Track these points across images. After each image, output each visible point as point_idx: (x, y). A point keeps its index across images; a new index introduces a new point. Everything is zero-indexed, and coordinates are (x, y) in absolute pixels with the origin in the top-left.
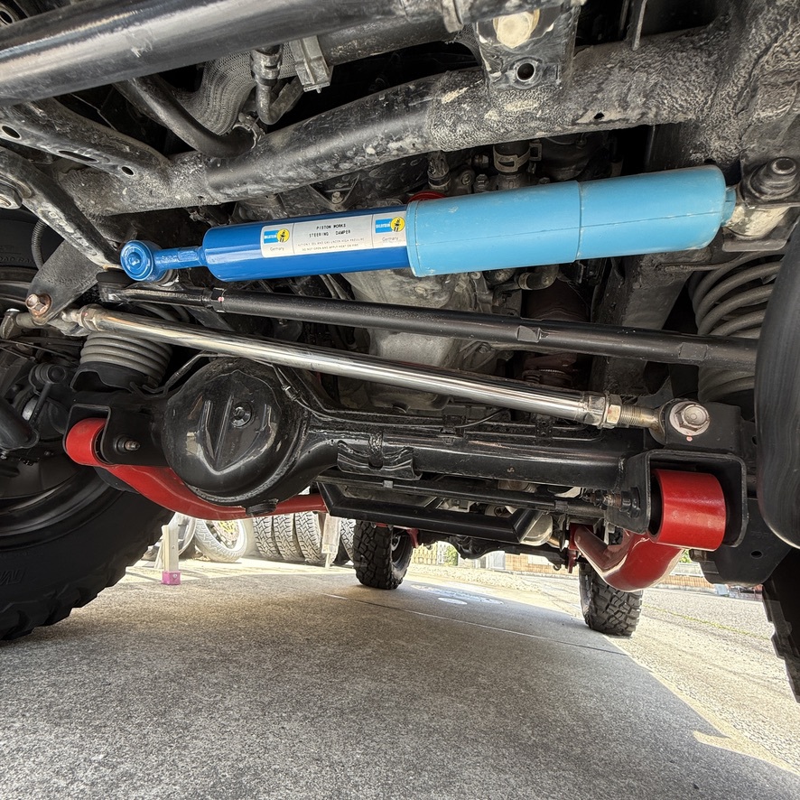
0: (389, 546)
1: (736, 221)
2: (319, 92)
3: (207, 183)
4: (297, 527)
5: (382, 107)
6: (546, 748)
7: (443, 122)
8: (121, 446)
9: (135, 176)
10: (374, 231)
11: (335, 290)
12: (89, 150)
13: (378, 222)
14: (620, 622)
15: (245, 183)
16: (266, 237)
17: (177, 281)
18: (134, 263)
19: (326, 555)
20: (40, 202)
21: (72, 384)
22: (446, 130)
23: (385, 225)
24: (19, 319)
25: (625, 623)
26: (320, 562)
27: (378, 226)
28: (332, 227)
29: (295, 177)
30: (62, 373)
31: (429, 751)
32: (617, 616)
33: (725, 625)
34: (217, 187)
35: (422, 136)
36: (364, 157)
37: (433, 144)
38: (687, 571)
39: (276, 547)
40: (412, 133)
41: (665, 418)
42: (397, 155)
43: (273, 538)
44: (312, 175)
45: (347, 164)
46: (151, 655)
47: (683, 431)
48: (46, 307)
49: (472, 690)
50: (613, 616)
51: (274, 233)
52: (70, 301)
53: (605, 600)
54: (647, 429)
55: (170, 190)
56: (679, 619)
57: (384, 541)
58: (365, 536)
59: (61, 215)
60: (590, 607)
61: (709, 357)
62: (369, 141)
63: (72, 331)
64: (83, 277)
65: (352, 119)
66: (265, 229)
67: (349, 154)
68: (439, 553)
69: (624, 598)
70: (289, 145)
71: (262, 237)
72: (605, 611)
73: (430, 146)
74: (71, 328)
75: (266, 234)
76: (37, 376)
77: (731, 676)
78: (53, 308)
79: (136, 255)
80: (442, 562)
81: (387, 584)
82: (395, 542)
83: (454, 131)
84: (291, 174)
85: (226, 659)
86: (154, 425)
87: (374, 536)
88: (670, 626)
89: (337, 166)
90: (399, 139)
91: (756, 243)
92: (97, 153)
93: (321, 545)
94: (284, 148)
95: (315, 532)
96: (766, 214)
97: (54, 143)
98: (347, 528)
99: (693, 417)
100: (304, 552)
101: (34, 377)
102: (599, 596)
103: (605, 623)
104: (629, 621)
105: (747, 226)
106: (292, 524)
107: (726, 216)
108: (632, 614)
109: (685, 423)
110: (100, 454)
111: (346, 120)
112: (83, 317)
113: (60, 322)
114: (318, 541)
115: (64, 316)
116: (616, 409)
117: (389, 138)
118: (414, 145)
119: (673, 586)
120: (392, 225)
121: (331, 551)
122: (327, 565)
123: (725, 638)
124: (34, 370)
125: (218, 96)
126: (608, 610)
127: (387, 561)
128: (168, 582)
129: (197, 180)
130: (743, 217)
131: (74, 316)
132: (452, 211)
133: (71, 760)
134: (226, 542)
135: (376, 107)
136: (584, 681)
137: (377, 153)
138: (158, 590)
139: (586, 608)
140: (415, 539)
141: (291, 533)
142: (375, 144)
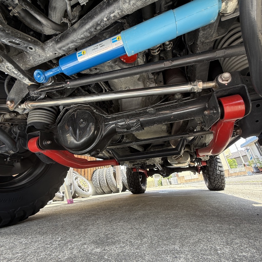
0: (139, 179)
1: (223, 8)
2: (85, 5)
3: (56, 47)
4: (108, 181)
5: (106, 3)
6: (206, 215)
7: (126, 2)
8: (46, 143)
9: (34, 50)
10: (112, 42)
11: (103, 86)
12: (18, 39)
13: (112, 40)
14: (220, 185)
15: (68, 44)
16: (78, 55)
17: (53, 81)
18: (38, 77)
19: (119, 188)
20: (5, 63)
21: (26, 131)
22: (127, 4)
23: (115, 40)
24: (5, 116)
25: (221, 185)
26: (118, 191)
27: (113, 41)
28: (98, 45)
29: (84, 37)
30: (22, 128)
31: (168, 221)
32: (218, 183)
33: (254, 181)
34: (60, 49)
35: (120, 9)
36: (104, 22)
37: (124, 11)
38: (237, 171)
39: (102, 189)
40: (117, 9)
41: (217, 81)
42: (114, 19)
43: (101, 187)
44: (89, 35)
45: (99, 27)
46: (69, 218)
47: (224, 82)
48: (13, 104)
49: (177, 208)
50: (217, 184)
51: (81, 53)
52: (20, 100)
53: (213, 179)
54: (212, 88)
55: (45, 53)
56: (238, 183)
57: (137, 177)
58: (130, 177)
59: (13, 67)
60: (209, 183)
61: (226, 53)
62: (104, 16)
63: (23, 112)
64: (23, 92)
65: (98, 10)
66: (77, 53)
67: (99, 22)
68: (155, 183)
69: (219, 177)
70: (79, 26)
71: (77, 55)
72: (214, 183)
73: (123, 12)
74: (22, 111)
75: (78, 54)
76: (14, 130)
77: (260, 191)
78: (15, 105)
79: (39, 74)
80: (157, 186)
81: (141, 191)
82: (140, 178)
83: (130, 4)
84: (82, 36)
85: (94, 215)
86: (55, 137)
87: (133, 176)
88: (236, 185)
89: (96, 29)
90: (114, 12)
91: (231, 15)
92: (20, 40)
93: (117, 185)
94: (78, 27)
95: (114, 182)
96: (232, 2)
97: (7, 38)
98: (124, 179)
99: (226, 77)
100: (112, 189)
101: (13, 130)
102: (210, 178)
103: (215, 187)
104: (222, 184)
105: (227, 9)
106: (106, 181)
107: (220, 7)
108: (223, 182)
109: (224, 79)
110: (39, 147)
111: (96, 11)
112: (25, 105)
113: (19, 109)
114: (115, 184)
115: (19, 107)
116: (201, 83)
117: (110, 13)
118: (118, 13)
119: (234, 177)
120: (117, 39)
121: (120, 187)
122: (120, 191)
123: (255, 184)
124: (13, 128)
125: (54, 15)
126: (215, 182)
127: (139, 184)
128: (70, 203)
129: (53, 47)
130: (225, 6)
131: (23, 106)
132: (135, 29)
133: (50, 241)
134: (86, 190)
135: (104, 4)
136: (212, 201)
137: (107, 20)
138: (67, 205)
139: (207, 184)
140: (147, 175)
141: (106, 184)
142: (106, 16)
